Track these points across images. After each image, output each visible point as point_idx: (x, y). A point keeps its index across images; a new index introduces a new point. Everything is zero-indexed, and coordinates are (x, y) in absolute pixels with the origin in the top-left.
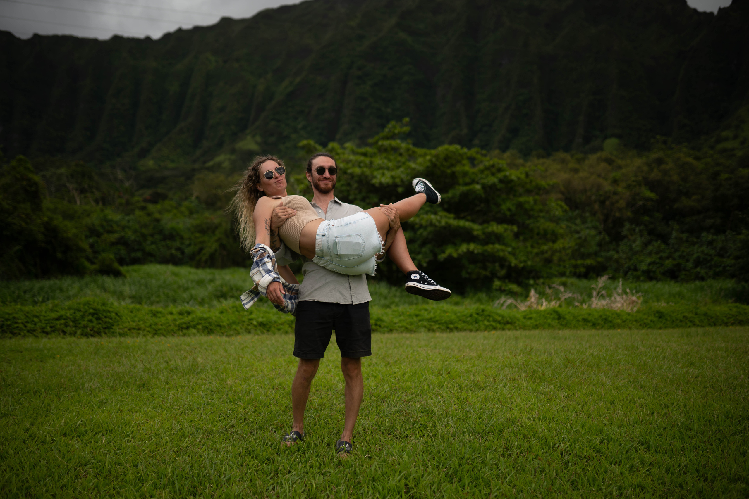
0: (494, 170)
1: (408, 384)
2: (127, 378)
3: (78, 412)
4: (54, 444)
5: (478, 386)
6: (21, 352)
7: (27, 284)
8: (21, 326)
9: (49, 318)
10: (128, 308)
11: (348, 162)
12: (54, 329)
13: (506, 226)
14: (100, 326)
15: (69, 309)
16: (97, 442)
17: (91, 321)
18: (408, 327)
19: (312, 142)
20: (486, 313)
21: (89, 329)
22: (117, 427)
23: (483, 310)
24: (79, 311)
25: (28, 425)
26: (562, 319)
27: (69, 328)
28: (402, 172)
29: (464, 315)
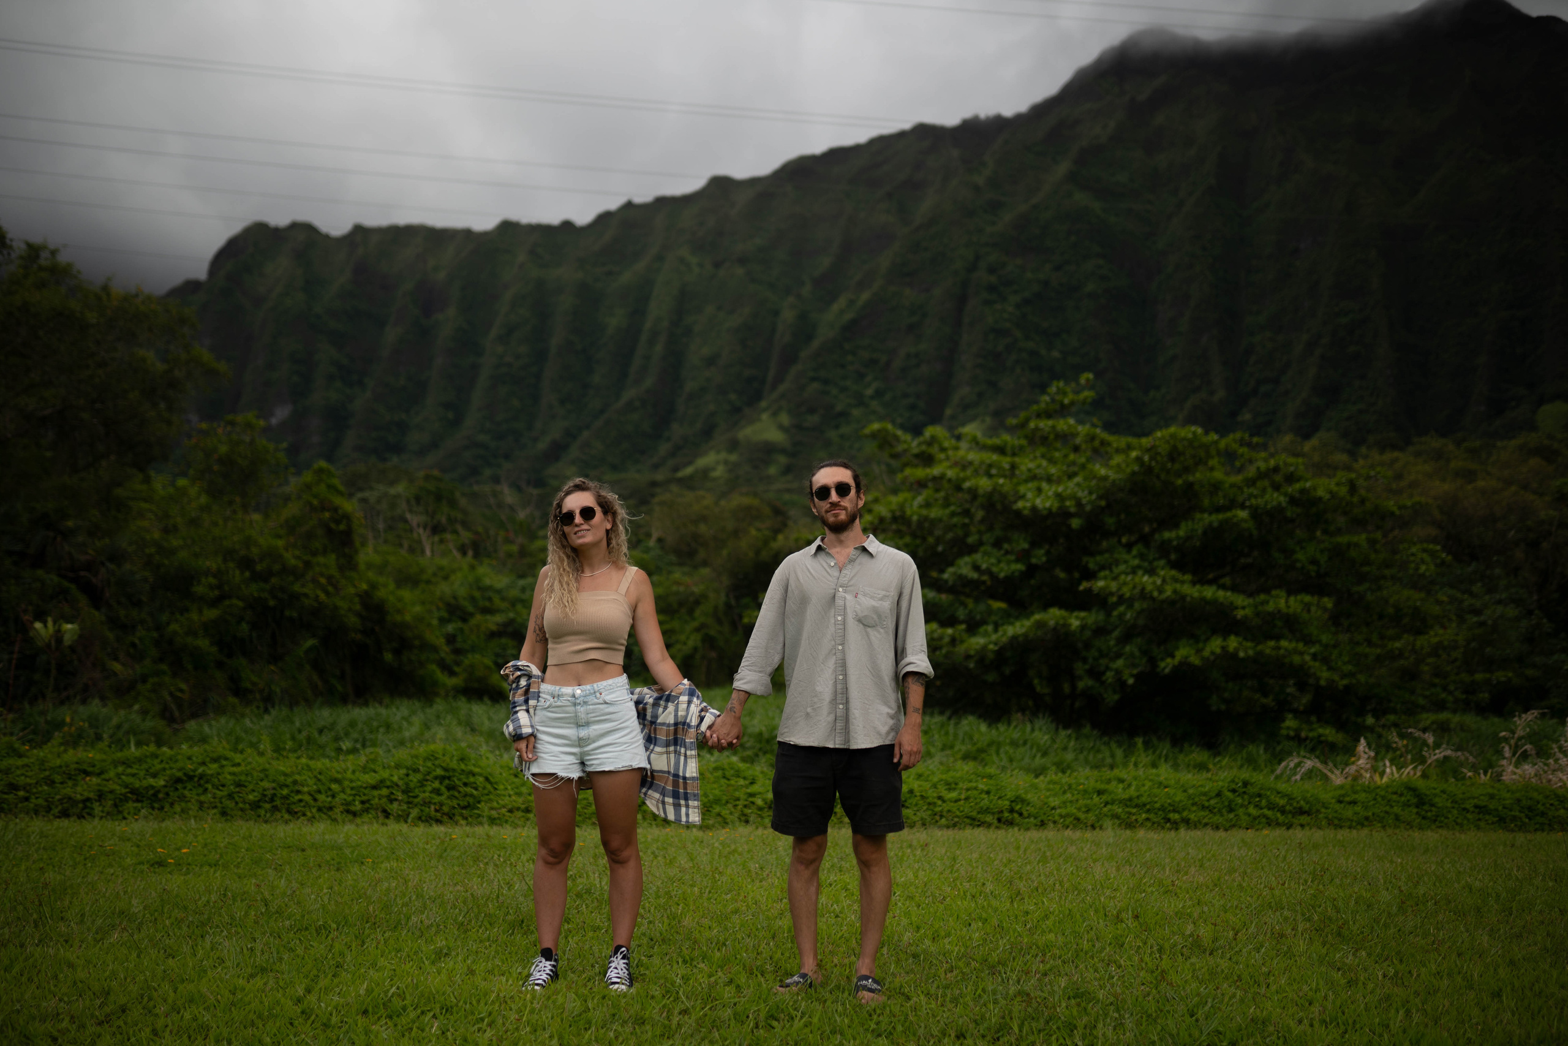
0: (1278, 478)
1: (1052, 936)
2: (491, 907)
3: (394, 970)
4: (343, 1029)
5: (1199, 946)
6: (303, 850)
7: (325, 715)
8: (307, 798)
9: (359, 783)
10: (510, 769)
11: (964, 465)
12: (367, 805)
13: (1307, 598)
14: (455, 803)
15: (398, 766)
16: (423, 1031)
17: (437, 792)
18: (1082, 816)
19: (889, 426)
20: (1251, 790)
21: (433, 807)
22: (462, 1002)
23: (1246, 784)
24: (416, 771)
25: (301, 992)
26: (1426, 807)
27: (395, 805)
28: (1078, 485)
29: (1205, 794)
